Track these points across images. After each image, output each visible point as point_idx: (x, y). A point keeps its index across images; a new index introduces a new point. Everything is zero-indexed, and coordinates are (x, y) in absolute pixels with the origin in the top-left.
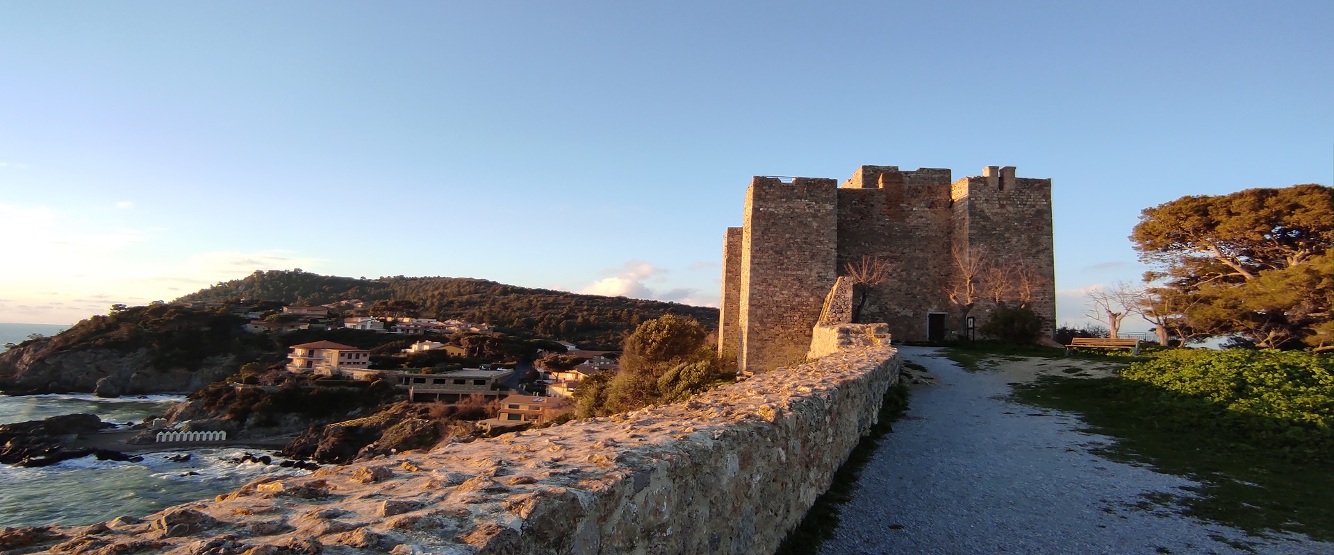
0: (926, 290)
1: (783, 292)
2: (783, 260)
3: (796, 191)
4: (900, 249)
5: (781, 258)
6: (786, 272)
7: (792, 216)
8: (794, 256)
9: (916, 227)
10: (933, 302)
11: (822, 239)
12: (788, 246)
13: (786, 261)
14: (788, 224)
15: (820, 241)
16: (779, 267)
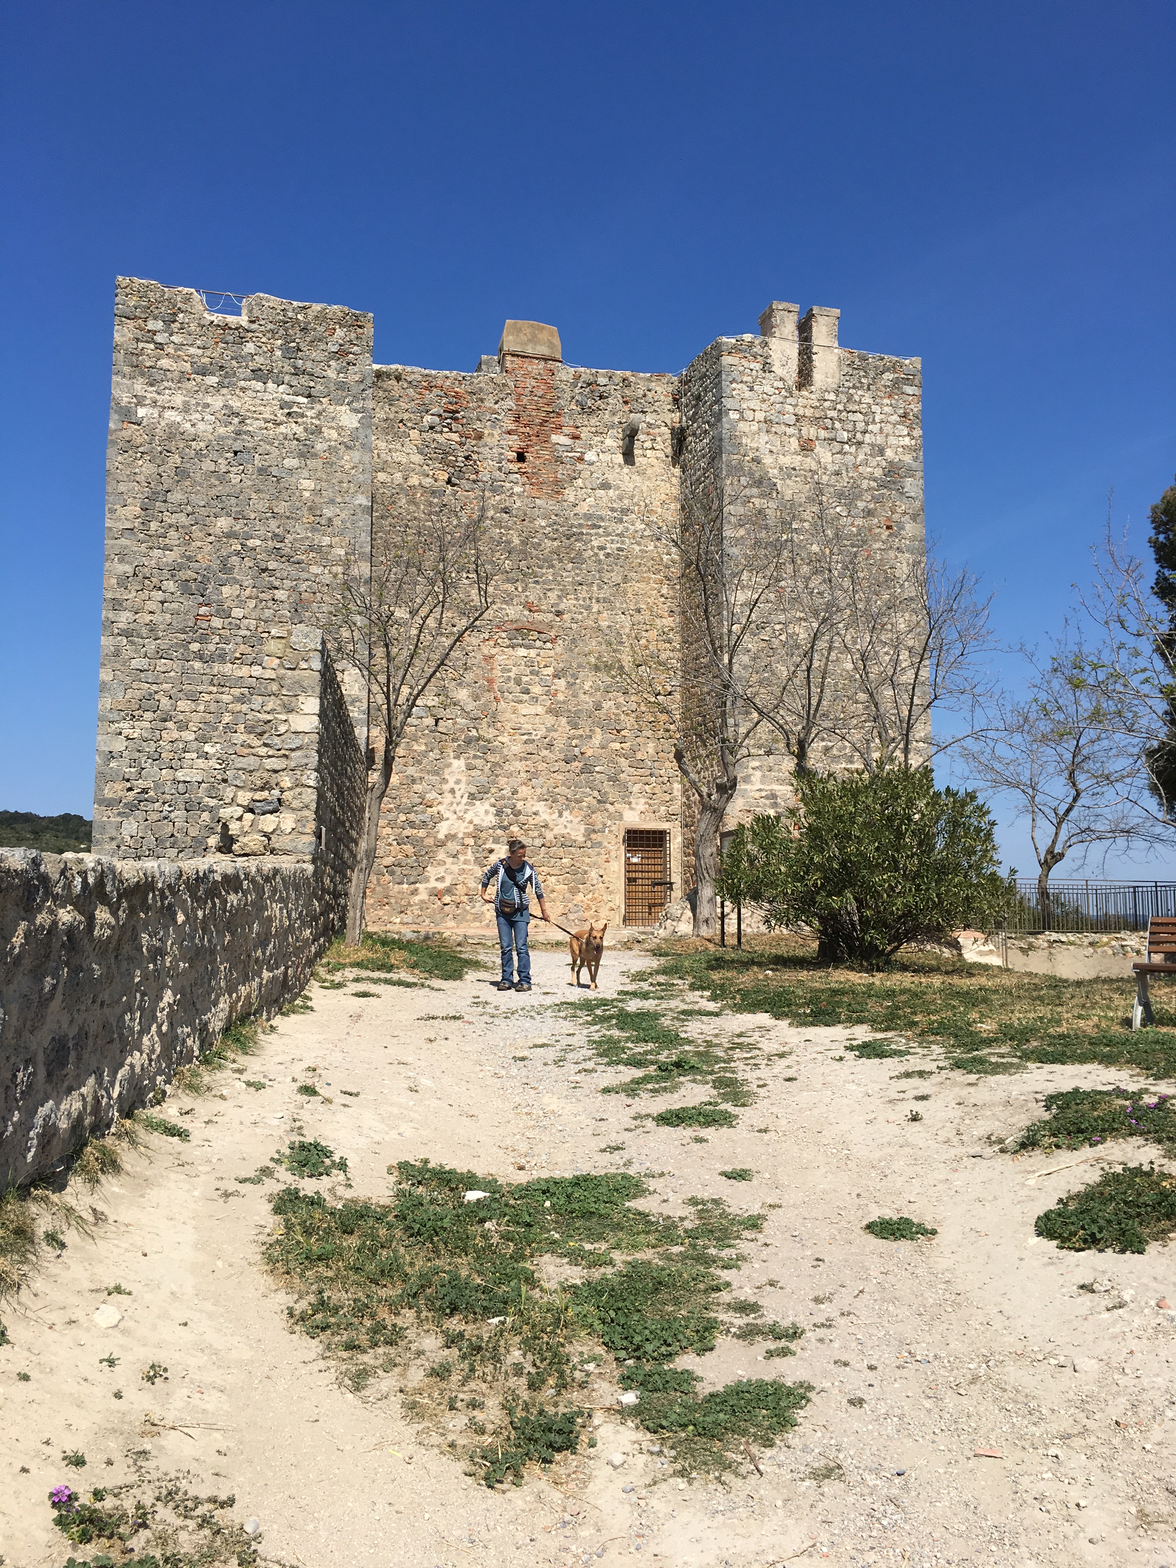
0: (617, 746)
1: (207, 748)
2: (207, 618)
3: (250, 347)
4: (553, 596)
5: (203, 610)
6: (217, 667)
7: (237, 446)
8: (242, 604)
9: (594, 521)
10: (636, 788)
11: (326, 541)
12: (225, 568)
13: (217, 622)
14: (223, 478)
15: (319, 549)
16: (195, 647)
